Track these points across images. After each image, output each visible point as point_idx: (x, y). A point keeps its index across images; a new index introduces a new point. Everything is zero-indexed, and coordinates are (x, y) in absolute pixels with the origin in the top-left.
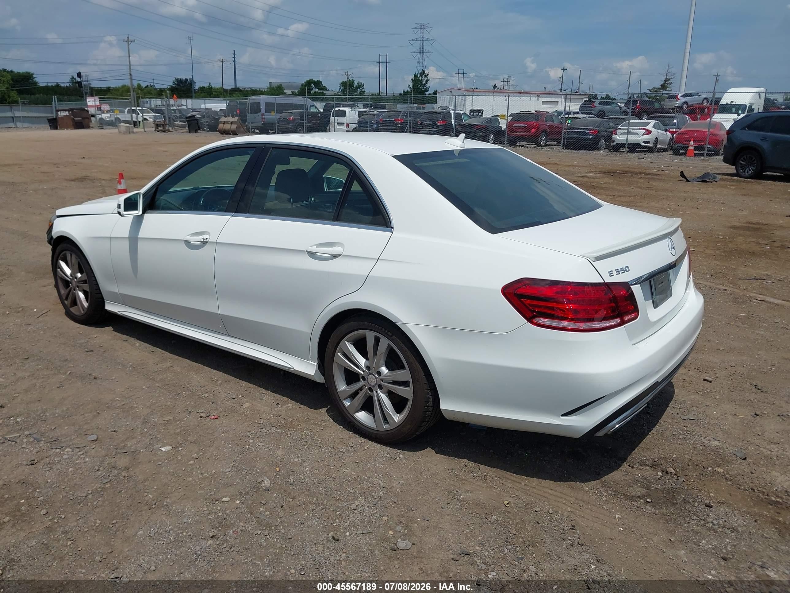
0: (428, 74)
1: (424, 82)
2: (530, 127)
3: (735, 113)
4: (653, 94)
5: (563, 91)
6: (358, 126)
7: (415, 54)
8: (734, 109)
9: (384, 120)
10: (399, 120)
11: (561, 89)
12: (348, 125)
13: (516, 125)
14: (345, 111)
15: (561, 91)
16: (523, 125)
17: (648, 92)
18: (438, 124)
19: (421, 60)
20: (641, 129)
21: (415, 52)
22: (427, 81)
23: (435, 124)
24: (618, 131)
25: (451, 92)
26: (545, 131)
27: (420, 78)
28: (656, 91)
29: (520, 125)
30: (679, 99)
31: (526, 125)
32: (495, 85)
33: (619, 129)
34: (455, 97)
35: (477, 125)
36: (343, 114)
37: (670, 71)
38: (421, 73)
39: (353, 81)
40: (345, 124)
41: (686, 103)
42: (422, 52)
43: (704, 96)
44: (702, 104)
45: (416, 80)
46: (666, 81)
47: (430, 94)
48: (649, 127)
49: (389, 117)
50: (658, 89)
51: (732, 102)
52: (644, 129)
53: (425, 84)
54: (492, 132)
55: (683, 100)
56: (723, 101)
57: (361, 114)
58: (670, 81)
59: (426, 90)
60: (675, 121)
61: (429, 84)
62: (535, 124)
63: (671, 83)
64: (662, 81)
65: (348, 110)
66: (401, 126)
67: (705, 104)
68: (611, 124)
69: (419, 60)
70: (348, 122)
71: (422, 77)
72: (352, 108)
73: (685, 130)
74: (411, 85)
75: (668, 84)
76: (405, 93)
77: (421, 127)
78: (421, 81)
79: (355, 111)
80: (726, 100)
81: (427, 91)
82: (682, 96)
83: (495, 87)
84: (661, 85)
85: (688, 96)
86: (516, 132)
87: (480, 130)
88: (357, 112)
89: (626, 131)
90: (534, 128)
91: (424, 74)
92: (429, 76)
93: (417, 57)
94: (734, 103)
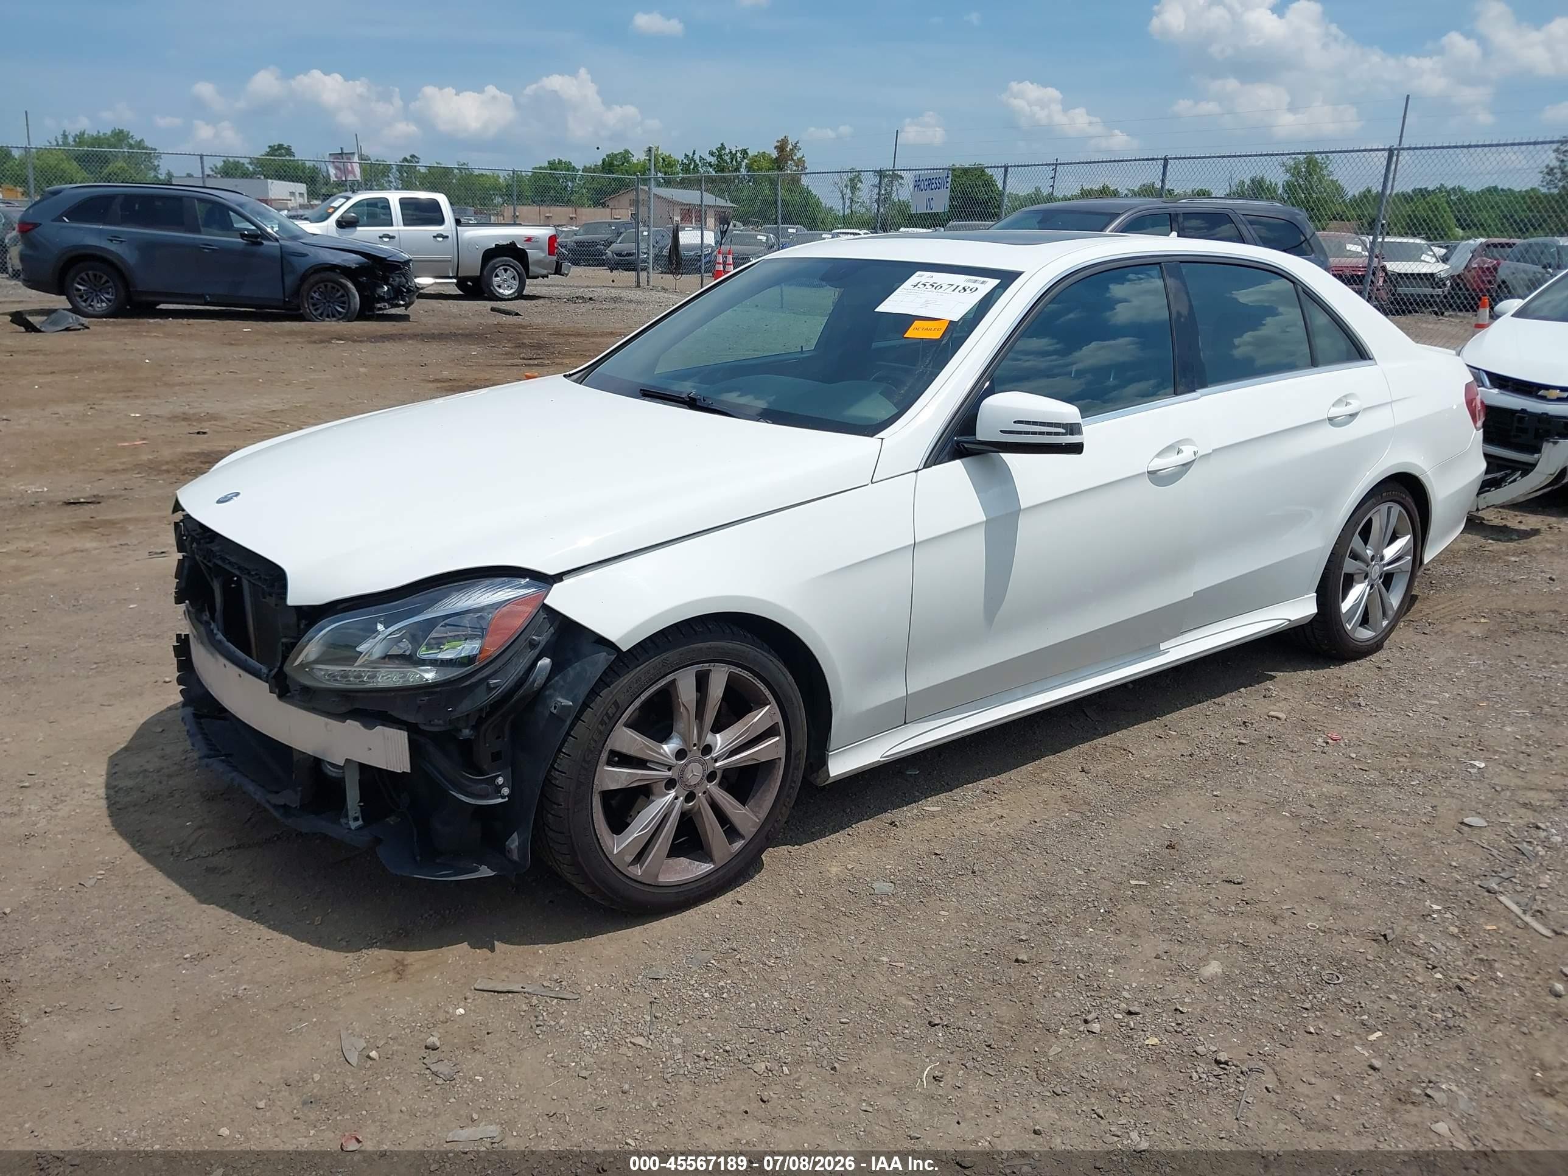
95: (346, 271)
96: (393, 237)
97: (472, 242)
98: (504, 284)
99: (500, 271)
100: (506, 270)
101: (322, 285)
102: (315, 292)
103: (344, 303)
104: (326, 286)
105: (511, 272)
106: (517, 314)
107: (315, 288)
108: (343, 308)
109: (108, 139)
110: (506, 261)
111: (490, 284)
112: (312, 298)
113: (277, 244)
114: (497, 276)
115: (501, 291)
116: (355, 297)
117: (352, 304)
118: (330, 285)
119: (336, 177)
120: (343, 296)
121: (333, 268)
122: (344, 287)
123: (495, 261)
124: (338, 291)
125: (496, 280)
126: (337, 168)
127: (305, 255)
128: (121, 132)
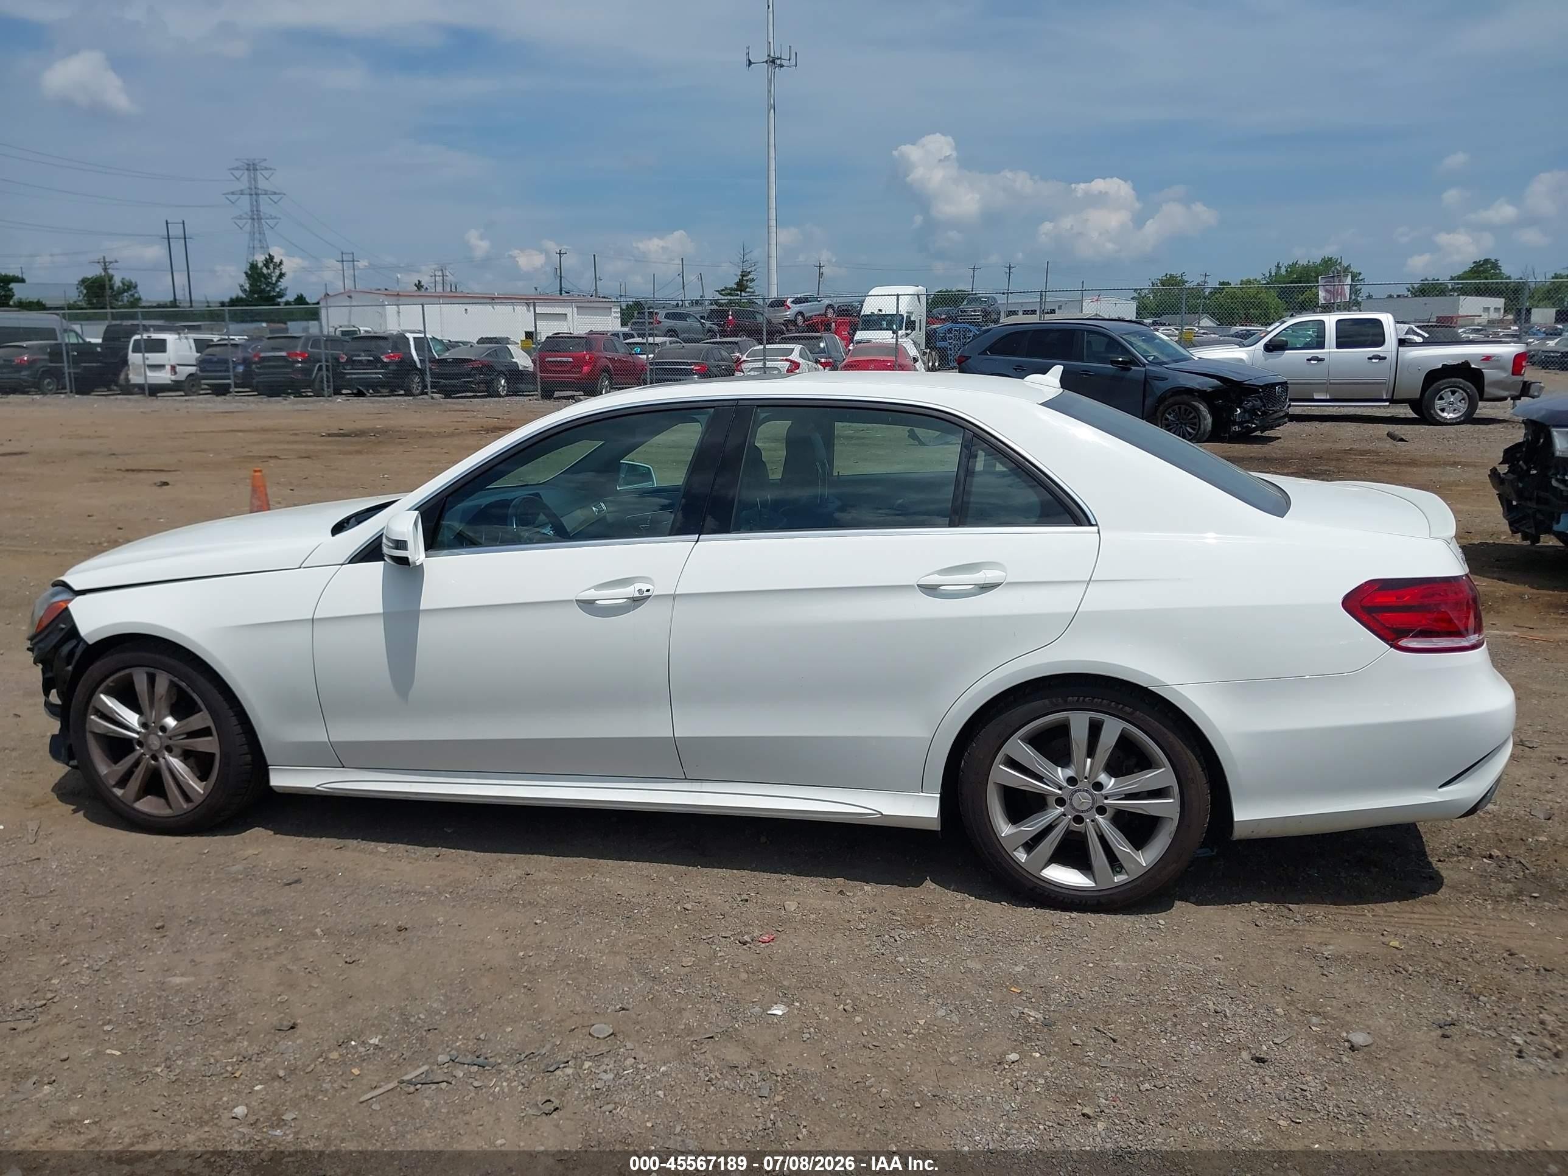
0: (281, 263)
1: (274, 279)
2: (579, 363)
3: (887, 329)
4: (724, 299)
5: (564, 294)
6: (201, 371)
7: (241, 223)
8: (884, 324)
9: (262, 355)
10: (297, 355)
11: (561, 290)
12: (173, 368)
13: (549, 359)
14: (164, 341)
15: (561, 294)
16: (564, 359)
17: (718, 296)
18: (385, 360)
19: (257, 235)
20: (782, 360)
21: (240, 218)
22: (281, 275)
23: (378, 360)
24: (744, 366)
25: (350, 297)
26: (606, 370)
27: (265, 271)
28: (730, 294)
29: (559, 359)
30: (789, 308)
31: (571, 359)
32: (419, 282)
33: (744, 361)
34: (423, 307)
35: (471, 360)
36: (160, 346)
37: (747, 258)
38: (266, 260)
39: (111, 278)
40: (168, 368)
41: (800, 313)
42: (256, 216)
43: (827, 302)
44: (825, 315)
45: (254, 274)
46: (743, 276)
47: (287, 303)
48: (795, 356)
49: (274, 349)
50: (731, 289)
51: (880, 310)
52: (787, 360)
53: (278, 281)
54: (501, 373)
55: (796, 308)
56: (866, 310)
57: (201, 345)
58: (750, 277)
59: (281, 295)
60: (822, 345)
61: (283, 283)
62: (587, 357)
63: (752, 280)
64: (736, 275)
65: (170, 338)
66: (305, 365)
67: (829, 316)
68: (724, 354)
69: (252, 234)
70: (173, 363)
71: (268, 268)
72: (179, 334)
73: (854, 359)
74: (247, 286)
75: (747, 281)
76: (234, 302)
77: (348, 367)
78: (267, 277)
79: (187, 338)
80: (870, 307)
81: (281, 297)
82: (793, 302)
83: (419, 286)
84: (737, 284)
85: (801, 303)
86: (551, 372)
87: (480, 370)
88: (192, 341)
89: (760, 364)
90: (587, 364)
91: (272, 261)
92: (282, 266)
93: (248, 228)
94: (884, 313)
95: (1202, 395)
96: (1322, 360)
97: (1415, 363)
98: (1450, 407)
99: (1447, 393)
100: (1453, 393)
101: (1176, 407)
102: (1170, 414)
103: (1195, 425)
104: (1180, 408)
105: (1460, 394)
106: (1402, 440)
107: (1170, 410)
108: (1193, 429)
109: (1317, 267)
110: (1455, 382)
111: (1432, 405)
112: (1167, 419)
113: (1143, 369)
114: (1441, 398)
115: (1445, 414)
116: (1205, 419)
117: (1202, 426)
118: (1183, 407)
119: (1325, 299)
120: (1194, 417)
121: (1190, 391)
122: (1197, 409)
123: (1441, 382)
124: (1191, 413)
125: (1438, 404)
126: (1327, 291)
127: (1164, 379)
128: (1330, 259)
